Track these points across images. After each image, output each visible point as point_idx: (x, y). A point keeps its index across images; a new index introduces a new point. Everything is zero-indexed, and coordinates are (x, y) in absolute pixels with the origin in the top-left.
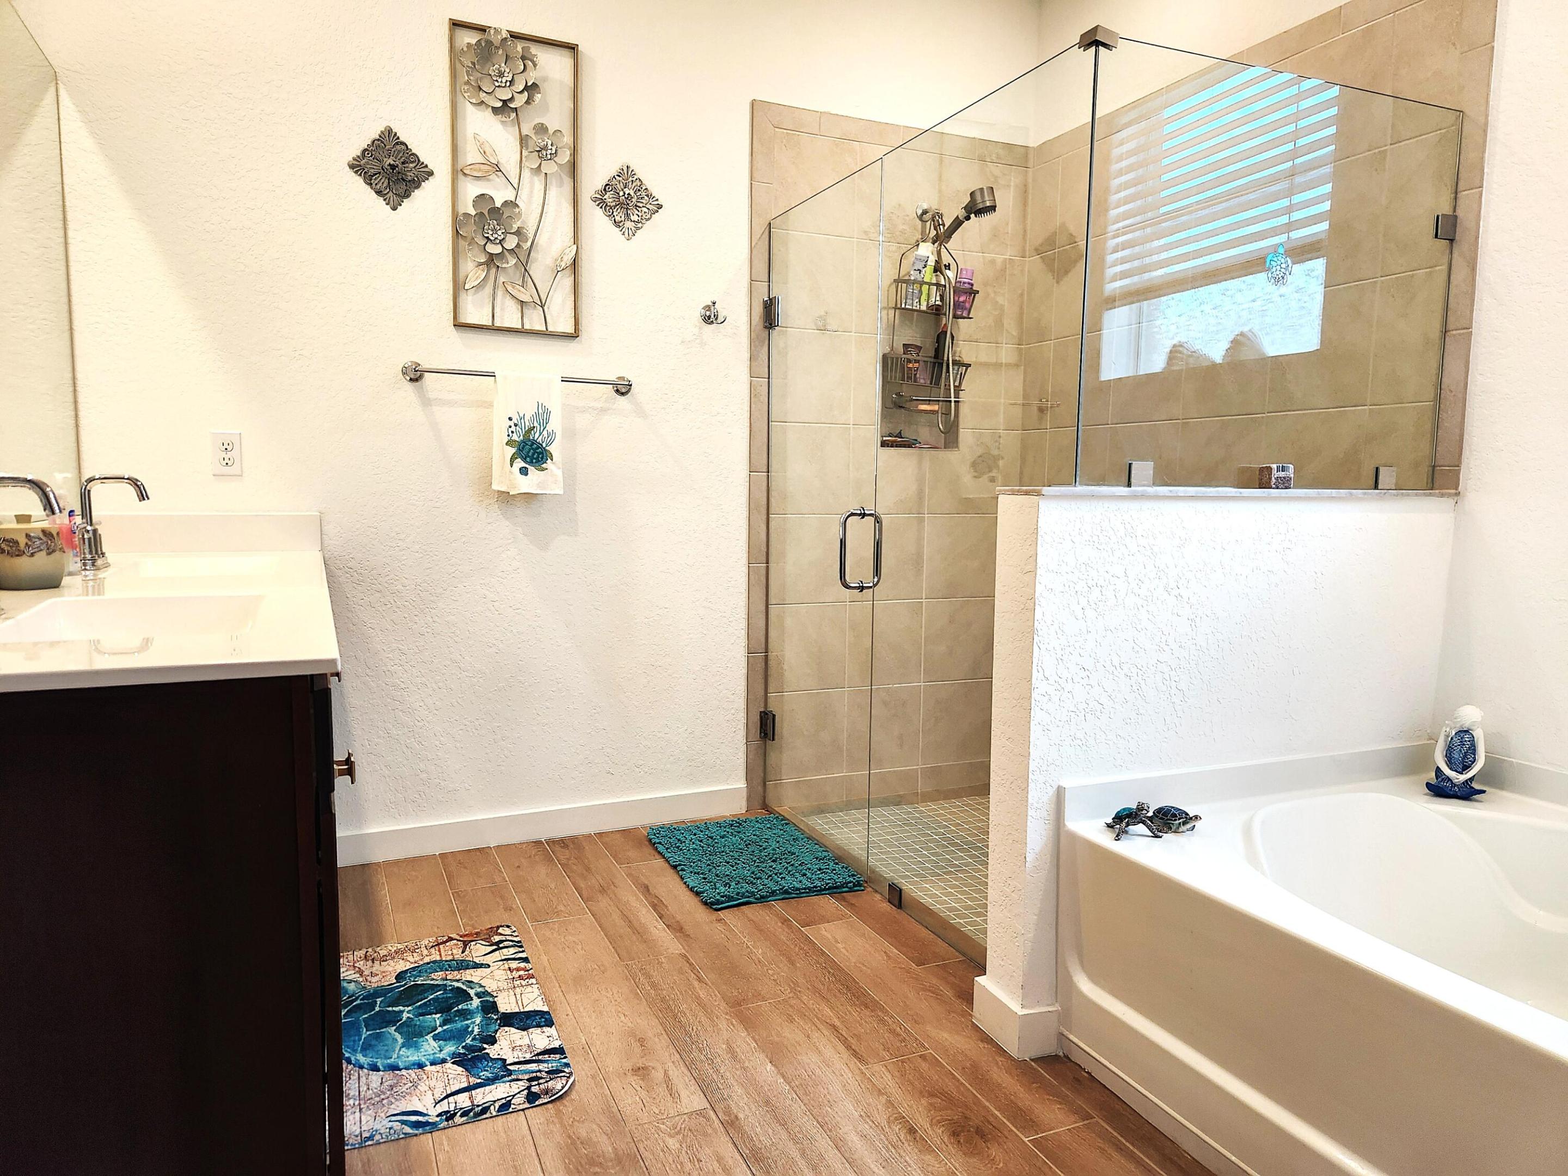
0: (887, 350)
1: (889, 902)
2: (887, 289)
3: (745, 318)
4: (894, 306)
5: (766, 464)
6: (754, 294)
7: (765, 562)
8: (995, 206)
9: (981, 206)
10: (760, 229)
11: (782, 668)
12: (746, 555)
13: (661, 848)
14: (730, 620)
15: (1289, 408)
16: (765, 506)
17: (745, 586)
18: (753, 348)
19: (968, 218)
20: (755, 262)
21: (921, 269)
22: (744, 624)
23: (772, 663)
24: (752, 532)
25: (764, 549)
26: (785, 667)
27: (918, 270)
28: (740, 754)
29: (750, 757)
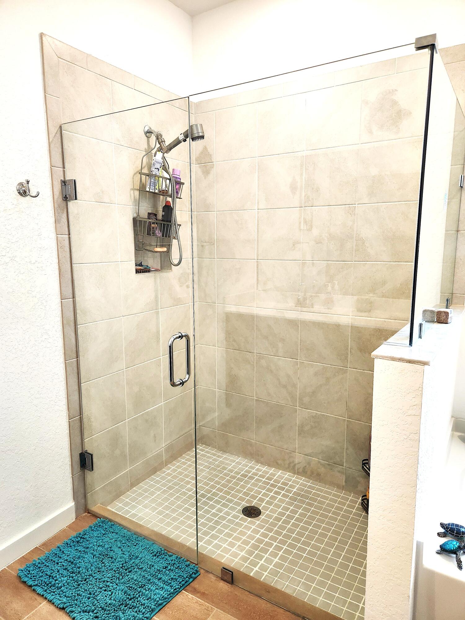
0: (135, 215)
1: (222, 579)
2: (132, 177)
3: (50, 193)
4: (139, 188)
5: (72, 293)
6: (54, 176)
7: (76, 357)
8: (204, 136)
9: (196, 135)
10: (54, 130)
11: (91, 422)
12: (63, 356)
13: (39, 590)
14: (55, 401)
15: (367, 260)
16: (73, 321)
17: (64, 376)
18: (56, 214)
19: (185, 141)
20: (53, 153)
21: (159, 168)
22: (65, 401)
23: (85, 420)
24: (66, 340)
25: (74, 349)
26: (92, 420)
27: (158, 169)
28: (68, 485)
29: (76, 483)
